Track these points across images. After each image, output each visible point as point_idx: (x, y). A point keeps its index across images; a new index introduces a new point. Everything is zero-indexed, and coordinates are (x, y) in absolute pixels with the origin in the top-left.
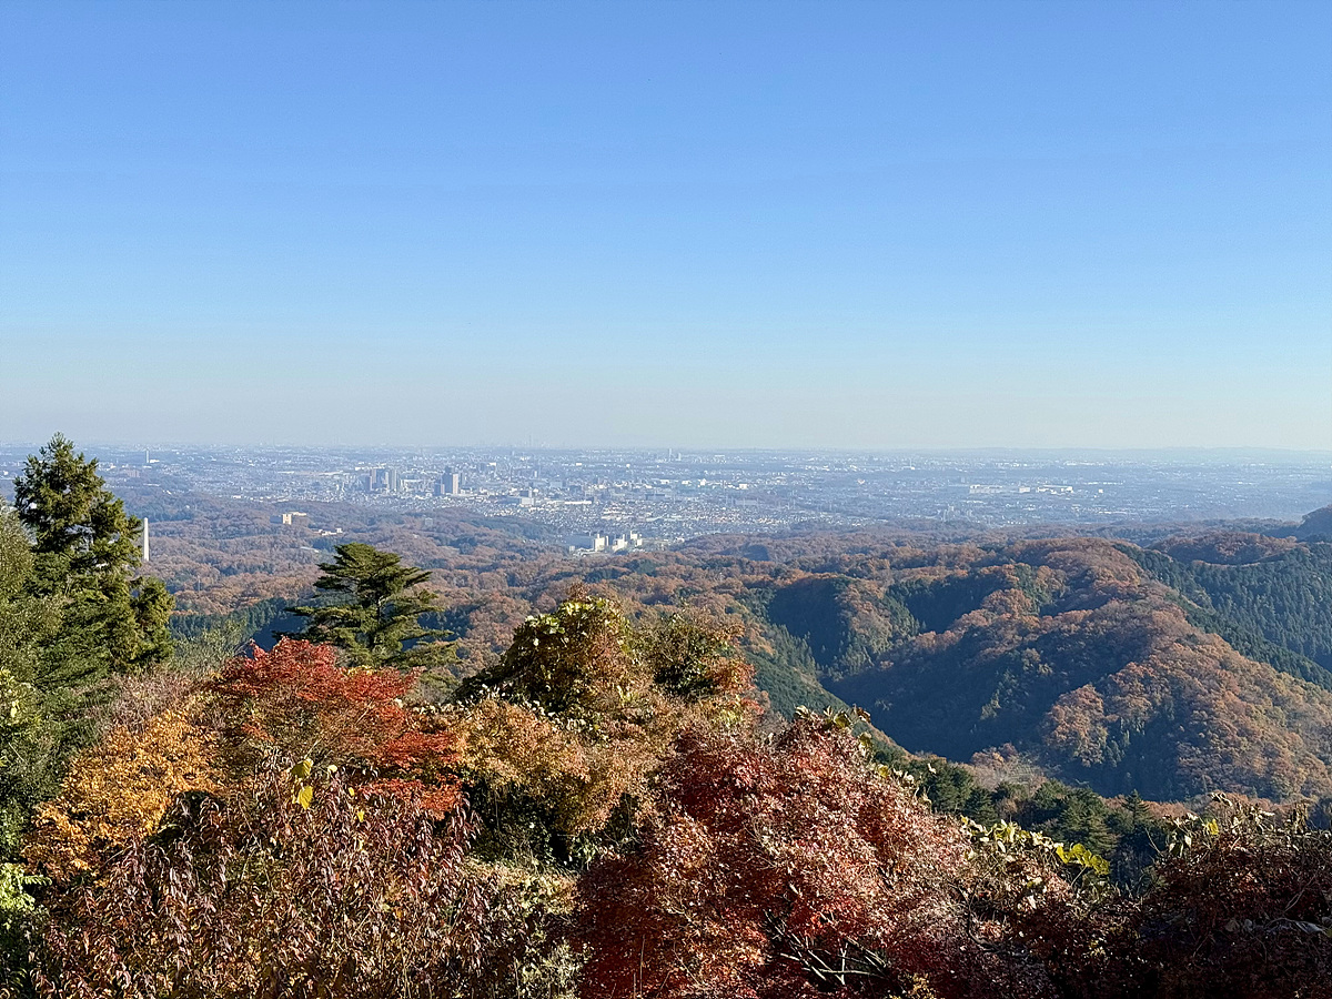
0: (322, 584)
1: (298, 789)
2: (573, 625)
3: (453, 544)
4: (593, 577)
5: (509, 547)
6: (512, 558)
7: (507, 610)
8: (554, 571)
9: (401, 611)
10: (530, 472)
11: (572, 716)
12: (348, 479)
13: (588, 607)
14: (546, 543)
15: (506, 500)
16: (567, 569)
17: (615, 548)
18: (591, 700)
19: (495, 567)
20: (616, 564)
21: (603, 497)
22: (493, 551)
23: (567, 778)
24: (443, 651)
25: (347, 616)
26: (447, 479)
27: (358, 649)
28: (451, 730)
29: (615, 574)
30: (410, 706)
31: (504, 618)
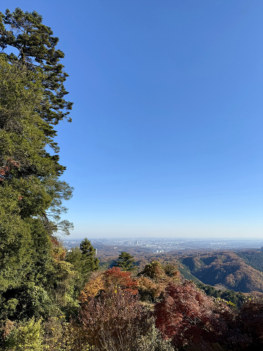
0: (119, 258)
1: (115, 290)
2: (153, 265)
3: (137, 252)
4: (157, 257)
5: (145, 252)
6: (145, 254)
7: (145, 262)
8: (151, 256)
9: (130, 262)
10: (147, 241)
11: (154, 279)
12: (123, 242)
13: (155, 262)
14: (150, 251)
15: (144, 245)
16: (153, 255)
17: (160, 252)
18: (157, 276)
19: (143, 255)
20: (160, 255)
21: (158, 245)
22: (143, 253)
23: (153, 289)
24: (136, 268)
25: (122, 263)
26: (136, 242)
27: (124, 268)
28: (137, 281)
29: (160, 256)
30: (131, 277)
31: (144, 263)
